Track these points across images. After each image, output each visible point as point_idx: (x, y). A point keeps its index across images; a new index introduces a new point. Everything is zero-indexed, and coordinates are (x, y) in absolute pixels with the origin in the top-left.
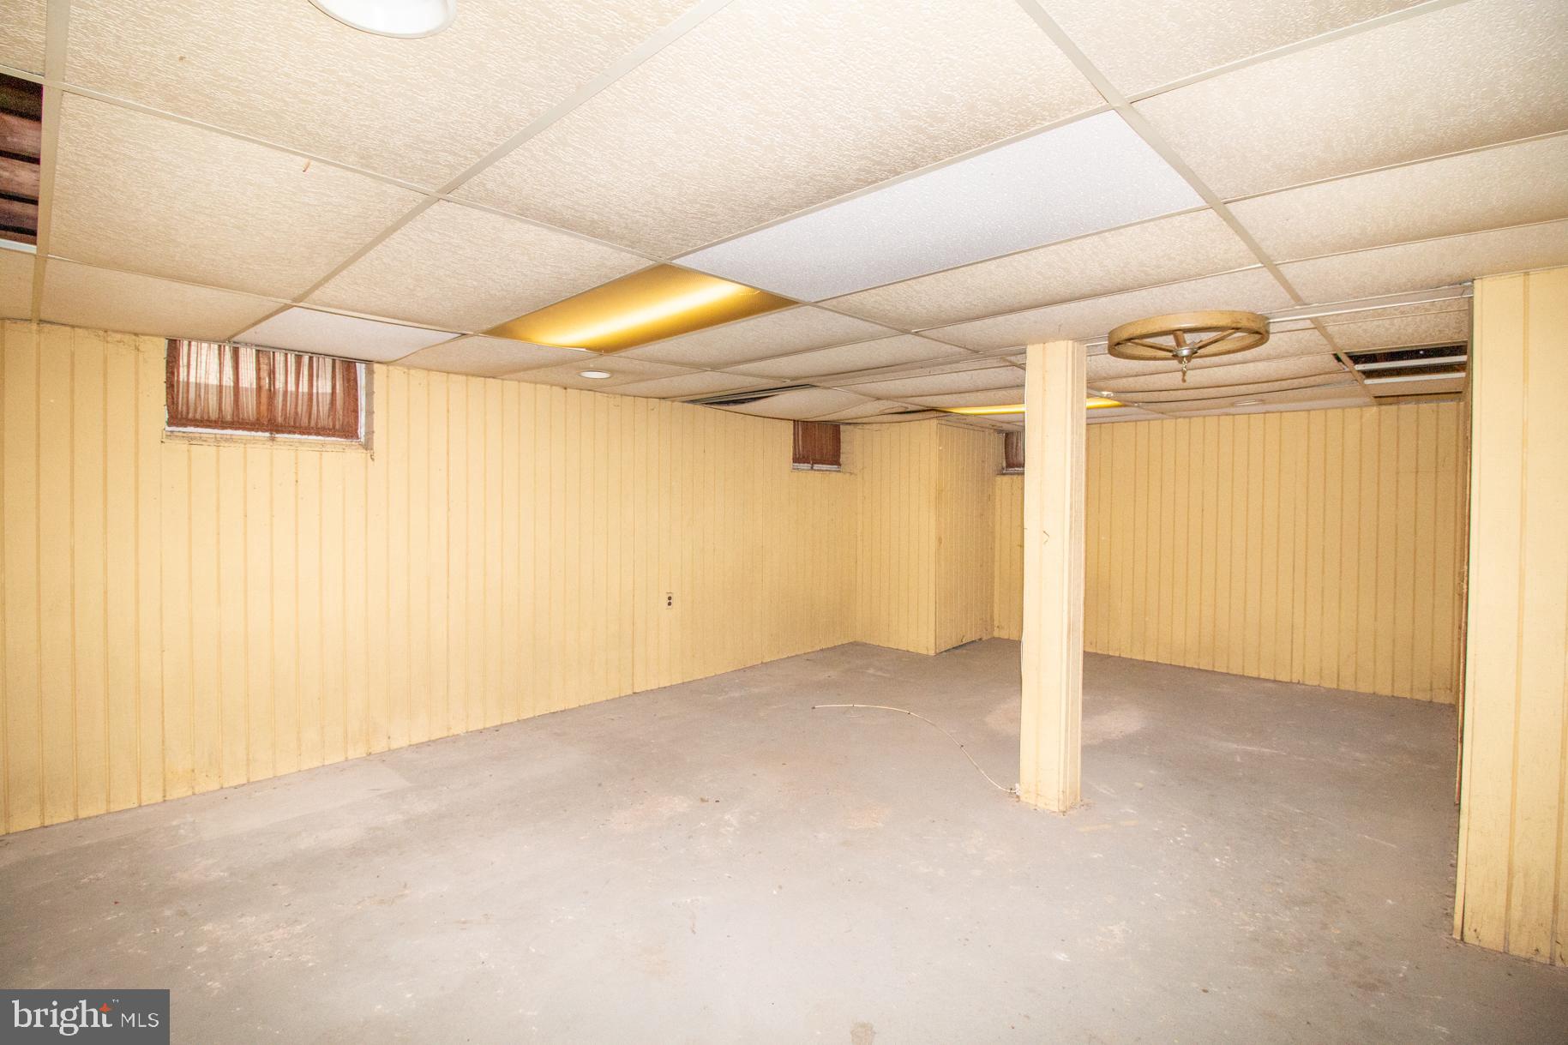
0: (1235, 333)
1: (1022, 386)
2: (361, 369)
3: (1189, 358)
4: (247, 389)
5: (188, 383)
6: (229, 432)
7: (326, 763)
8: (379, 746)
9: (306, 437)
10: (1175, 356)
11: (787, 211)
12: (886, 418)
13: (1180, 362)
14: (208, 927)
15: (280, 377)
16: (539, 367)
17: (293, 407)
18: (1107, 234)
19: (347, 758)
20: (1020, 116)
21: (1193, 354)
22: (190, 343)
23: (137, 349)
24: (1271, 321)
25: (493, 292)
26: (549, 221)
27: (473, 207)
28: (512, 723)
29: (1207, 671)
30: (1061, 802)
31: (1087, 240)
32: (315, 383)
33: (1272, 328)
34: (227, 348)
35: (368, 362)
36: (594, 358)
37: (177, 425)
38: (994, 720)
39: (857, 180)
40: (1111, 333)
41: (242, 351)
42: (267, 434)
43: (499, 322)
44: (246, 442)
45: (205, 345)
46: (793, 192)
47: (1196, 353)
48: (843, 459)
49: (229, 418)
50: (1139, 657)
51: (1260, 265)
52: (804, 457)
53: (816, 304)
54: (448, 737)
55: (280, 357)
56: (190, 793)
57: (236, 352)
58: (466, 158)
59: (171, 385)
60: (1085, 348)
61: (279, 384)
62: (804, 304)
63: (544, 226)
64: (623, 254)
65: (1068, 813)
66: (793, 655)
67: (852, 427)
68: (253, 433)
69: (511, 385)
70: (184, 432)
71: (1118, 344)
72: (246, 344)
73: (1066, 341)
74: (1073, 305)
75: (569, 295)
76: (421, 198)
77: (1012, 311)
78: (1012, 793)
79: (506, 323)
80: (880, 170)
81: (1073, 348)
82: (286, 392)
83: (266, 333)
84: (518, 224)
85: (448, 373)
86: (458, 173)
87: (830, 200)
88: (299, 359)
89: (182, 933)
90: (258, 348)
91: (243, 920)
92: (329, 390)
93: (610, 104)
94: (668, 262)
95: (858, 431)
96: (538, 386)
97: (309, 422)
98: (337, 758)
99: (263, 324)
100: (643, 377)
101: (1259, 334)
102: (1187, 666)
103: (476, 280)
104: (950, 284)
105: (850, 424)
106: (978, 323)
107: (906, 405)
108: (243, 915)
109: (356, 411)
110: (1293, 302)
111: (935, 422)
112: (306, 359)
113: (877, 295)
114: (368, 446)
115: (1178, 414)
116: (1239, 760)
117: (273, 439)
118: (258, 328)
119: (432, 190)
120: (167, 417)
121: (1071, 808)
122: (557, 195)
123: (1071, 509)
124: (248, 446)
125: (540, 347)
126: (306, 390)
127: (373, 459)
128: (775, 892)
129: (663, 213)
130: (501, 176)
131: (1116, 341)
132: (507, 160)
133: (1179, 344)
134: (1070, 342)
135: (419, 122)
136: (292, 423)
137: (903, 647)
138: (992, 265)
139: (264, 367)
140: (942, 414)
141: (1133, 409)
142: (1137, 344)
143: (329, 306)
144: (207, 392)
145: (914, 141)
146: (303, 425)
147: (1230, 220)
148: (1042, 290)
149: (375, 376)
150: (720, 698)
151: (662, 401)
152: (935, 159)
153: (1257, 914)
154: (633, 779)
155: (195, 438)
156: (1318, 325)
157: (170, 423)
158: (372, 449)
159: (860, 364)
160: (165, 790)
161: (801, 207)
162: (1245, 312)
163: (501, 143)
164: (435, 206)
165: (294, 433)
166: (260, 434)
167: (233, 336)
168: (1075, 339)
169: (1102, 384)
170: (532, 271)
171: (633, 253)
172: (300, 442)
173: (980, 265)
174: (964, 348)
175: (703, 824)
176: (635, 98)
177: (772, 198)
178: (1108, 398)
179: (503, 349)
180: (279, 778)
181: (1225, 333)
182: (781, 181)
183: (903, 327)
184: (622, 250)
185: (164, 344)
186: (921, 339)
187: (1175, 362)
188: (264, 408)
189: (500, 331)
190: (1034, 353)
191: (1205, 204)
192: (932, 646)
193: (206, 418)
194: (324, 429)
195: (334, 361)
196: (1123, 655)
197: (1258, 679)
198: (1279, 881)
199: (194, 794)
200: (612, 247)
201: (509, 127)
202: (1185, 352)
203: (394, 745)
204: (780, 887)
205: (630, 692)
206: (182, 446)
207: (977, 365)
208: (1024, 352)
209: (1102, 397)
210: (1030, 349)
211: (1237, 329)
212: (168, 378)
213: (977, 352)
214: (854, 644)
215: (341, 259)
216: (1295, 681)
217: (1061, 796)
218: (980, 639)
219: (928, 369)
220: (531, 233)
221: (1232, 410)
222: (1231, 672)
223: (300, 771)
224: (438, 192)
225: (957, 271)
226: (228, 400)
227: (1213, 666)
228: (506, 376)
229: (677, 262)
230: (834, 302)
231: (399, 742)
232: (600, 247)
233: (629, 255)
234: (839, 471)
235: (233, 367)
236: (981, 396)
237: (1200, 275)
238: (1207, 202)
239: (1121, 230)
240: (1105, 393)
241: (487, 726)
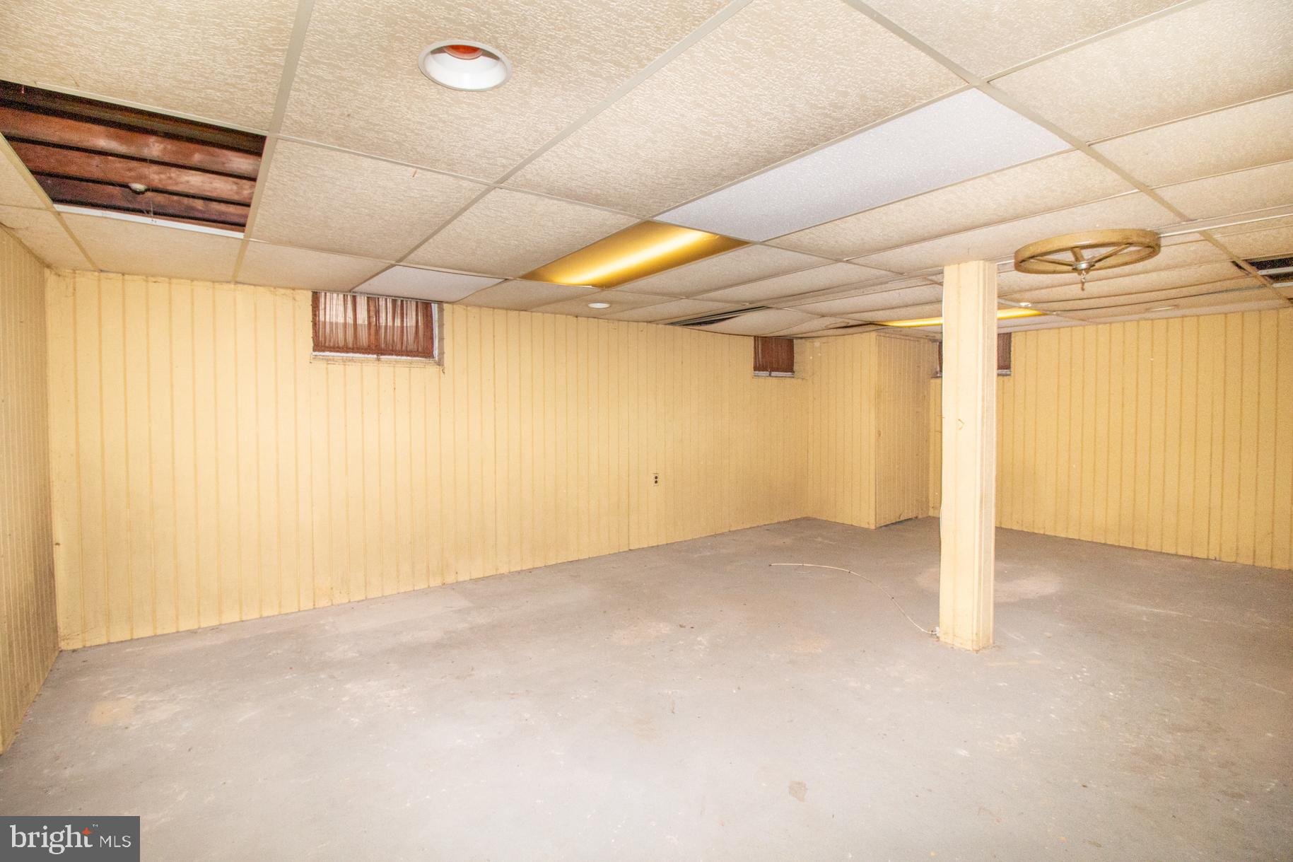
0: (1127, 248)
1: (939, 301)
2: (435, 307)
3: (1087, 270)
4: (361, 325)
5: (325, 322)
6: (351, 355)
7: (416, 589)
8: (450, 579)
9: (399, 357)
10: (1075, 270)
11: (735, 178)
12: (831, 332)
13: (1080, 274)
14: (348, 686)
15: (383, 315)
16: (557, 301)
17: (391, 337)
18: (993, 175)
19: (429, 586)
20: (902, 99)
21: (1091, 267)
22: (325, 293)
23: (294, 299)
24: (1162, 235)
25: (528, 248)
26: (567, 196)
27: (517, 191)
28: (541, 567)
29: (1126, 548)
30: (975, 642)
31: (977, 181)
32: (405, 320)
33: (1163, 242)
34: (349, 296)
35: (440, 303)
36: (598, 292)
37: (319, 351)
38: (922, 581)
39: (784, 152)
40: (1017, 253)
41: (358, 299)
42: (375, 356)
43: (530, 270)
44: (362, 362)
45: (335, 295)
46: (737, 164)
47: (1094, 266)
48: (796, 367)
49: (351, 345)
50: (1063, 535)
51: (1137, 190)
52: (763, 366)
53: (763, 243)
54: (496, 575)
55: (382, 303)
56: (330, 604)
57: (354, 298)
58: (514, 160)
59: (315, 324)
60: (996, 267)
61: (383, 321)
62: (754, 243)
63: (563, 200)
64: (618, 215)
65: (981, 651)
66: (755, 525)
67: (803, 340)
68: (366, 356)
69: (537, 316)
70: (323, 356)
71: (1023, 261)
72: (361, 293)
73: (977, 262)
74: (977, 231)
75: (580, 247)
76: (483, 188)
77: (924, 239)
78: (933, 635)
79: (536, 270)
80: (801, 144)
81: (985, 265)
82: (386, 326)
83: (375, 285)
84: (547, 200)
85: (494, 308)
86: (509, 170)
87: (766, 168)
88: (394, 302)
89: (332, 689)
90: (369, 296)
91: (370, 683)
92: (414, 323)
93: (608, 119)
94: (650, 219)
95: (808, 344)
96: (557, 316)
97: (402, 348)
98: (423, 586)
99: (375, 278)
100: (633, 306)
101: (1151, 246)
102: (1109, 543)
103: (517, 240)
104: (869, 221)
105: (801, 338)
106: (898, 250)
107: (847, 321)
108: (369, 681)
109: (432, 338)
110: (1179, 219)
111: (874, 334)
112: (399, 303)
113: (810, 233)
114: (440, 363)
115: (1098, 320)
116: (1145, 619)
117: (379, 360)
118: (371, 281)
119: (490, 182)
120: (312, 345)
121: (984, 648)
122: (573, 179)
123: (983, 400)
124: (364, 364)
125: (559, 286)
126: (399, 325)
127: (444, 373)
128: (734, 691)
129: (646, 186)
130: (537, 170)
131: (1020, 259)
132: (540, 159)
133: (1077, 259)
134: (982, 262)
135: (486, 140)
136: (391, 348)
137: (848, 522)
138: (901, 205)
139: (372, 308)
140: (880, 327)
141: (1053, 316)
142: (1041, 261)
143: (418, 264)
144: (337, 327)
145: (823, 124)
146: (397, 349)
147: (1099, 157)
148: (946, 221)
149: (445, 312)
150: (696, 556)
151: (649, 324)
152: (842, 133)
153: (1141, 736)
154: (629, 609)
155: (330, 360)
156: (1207, 237)
157: (314, 350)
158: (443, 365)
159: (804, 288)
160: (314, 602)
161: (745, 174)
162: (1134, 229)
163: (537, 149)
164: (493, 192)
165: (392, 355)
166: (370, 356)
167: (354, 288)
168: (986, 260)
169: (1017, 296)
170: (555, 232)
171: (625, 215)
172: (396, 361)
173: (891, 205)
174: (889, 271)
175: (681, 642)
176: (625, 114)
177: (722, 170)
178: (1026, 308)
179: (533, 289)
180: (386, 597)
181: (1120, 248)
182: (728, 158)
183: (836, 257)
184: (618, 213)
185: (310, 294)
186: (852, 266)
187: (1075, 275)
188: (373, 338)
189: (531, 276)
190: (950, 273)
191: (1072, 147)
192: (872, 521)
193: (337, 345)
194: (411, 352)
195: (417, 302)
196: (1048, 533)
197: (1176, 555)
198: (1166, 713)
199: (332, 605)
200: (610, 211)
201: (542, 139)
202: (1084, 265)
203: (461, 579)
204: (739, 688)
205: (627, 549)
206: (322, 365)
207: (903, 284)
208: (941, 272)
209: (1020, 307)
210: (947, 270)
211: (1130, 244)
212: (313, 318)
213: (902, 274)
214: (807, 519)
215: (431, 231)
216: (1212, 557)
217: (975, 638)
218: (917, 517)
219: (862, 290)
220: (553, 205)
221: (1147, 315)
222: (1150, 549)
223: (399, 593)
224: (495, 183)
225: (873, 211)
226: (350, 332)
227: (1133, 543)
228: (534, 310)
229: (657, 218)
230: (778, 240)
231: (464, 577)
232: (602, 212)
233: (622, 217)
234: (793, 377)
235: (353, 310)
236: (911, 310)
237: (1084, 201)
238: (1073, 145)
239: (1005, 172)
240: (1023, 304)
241: (524, 569)
